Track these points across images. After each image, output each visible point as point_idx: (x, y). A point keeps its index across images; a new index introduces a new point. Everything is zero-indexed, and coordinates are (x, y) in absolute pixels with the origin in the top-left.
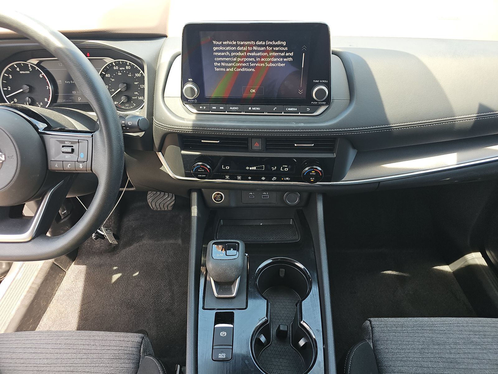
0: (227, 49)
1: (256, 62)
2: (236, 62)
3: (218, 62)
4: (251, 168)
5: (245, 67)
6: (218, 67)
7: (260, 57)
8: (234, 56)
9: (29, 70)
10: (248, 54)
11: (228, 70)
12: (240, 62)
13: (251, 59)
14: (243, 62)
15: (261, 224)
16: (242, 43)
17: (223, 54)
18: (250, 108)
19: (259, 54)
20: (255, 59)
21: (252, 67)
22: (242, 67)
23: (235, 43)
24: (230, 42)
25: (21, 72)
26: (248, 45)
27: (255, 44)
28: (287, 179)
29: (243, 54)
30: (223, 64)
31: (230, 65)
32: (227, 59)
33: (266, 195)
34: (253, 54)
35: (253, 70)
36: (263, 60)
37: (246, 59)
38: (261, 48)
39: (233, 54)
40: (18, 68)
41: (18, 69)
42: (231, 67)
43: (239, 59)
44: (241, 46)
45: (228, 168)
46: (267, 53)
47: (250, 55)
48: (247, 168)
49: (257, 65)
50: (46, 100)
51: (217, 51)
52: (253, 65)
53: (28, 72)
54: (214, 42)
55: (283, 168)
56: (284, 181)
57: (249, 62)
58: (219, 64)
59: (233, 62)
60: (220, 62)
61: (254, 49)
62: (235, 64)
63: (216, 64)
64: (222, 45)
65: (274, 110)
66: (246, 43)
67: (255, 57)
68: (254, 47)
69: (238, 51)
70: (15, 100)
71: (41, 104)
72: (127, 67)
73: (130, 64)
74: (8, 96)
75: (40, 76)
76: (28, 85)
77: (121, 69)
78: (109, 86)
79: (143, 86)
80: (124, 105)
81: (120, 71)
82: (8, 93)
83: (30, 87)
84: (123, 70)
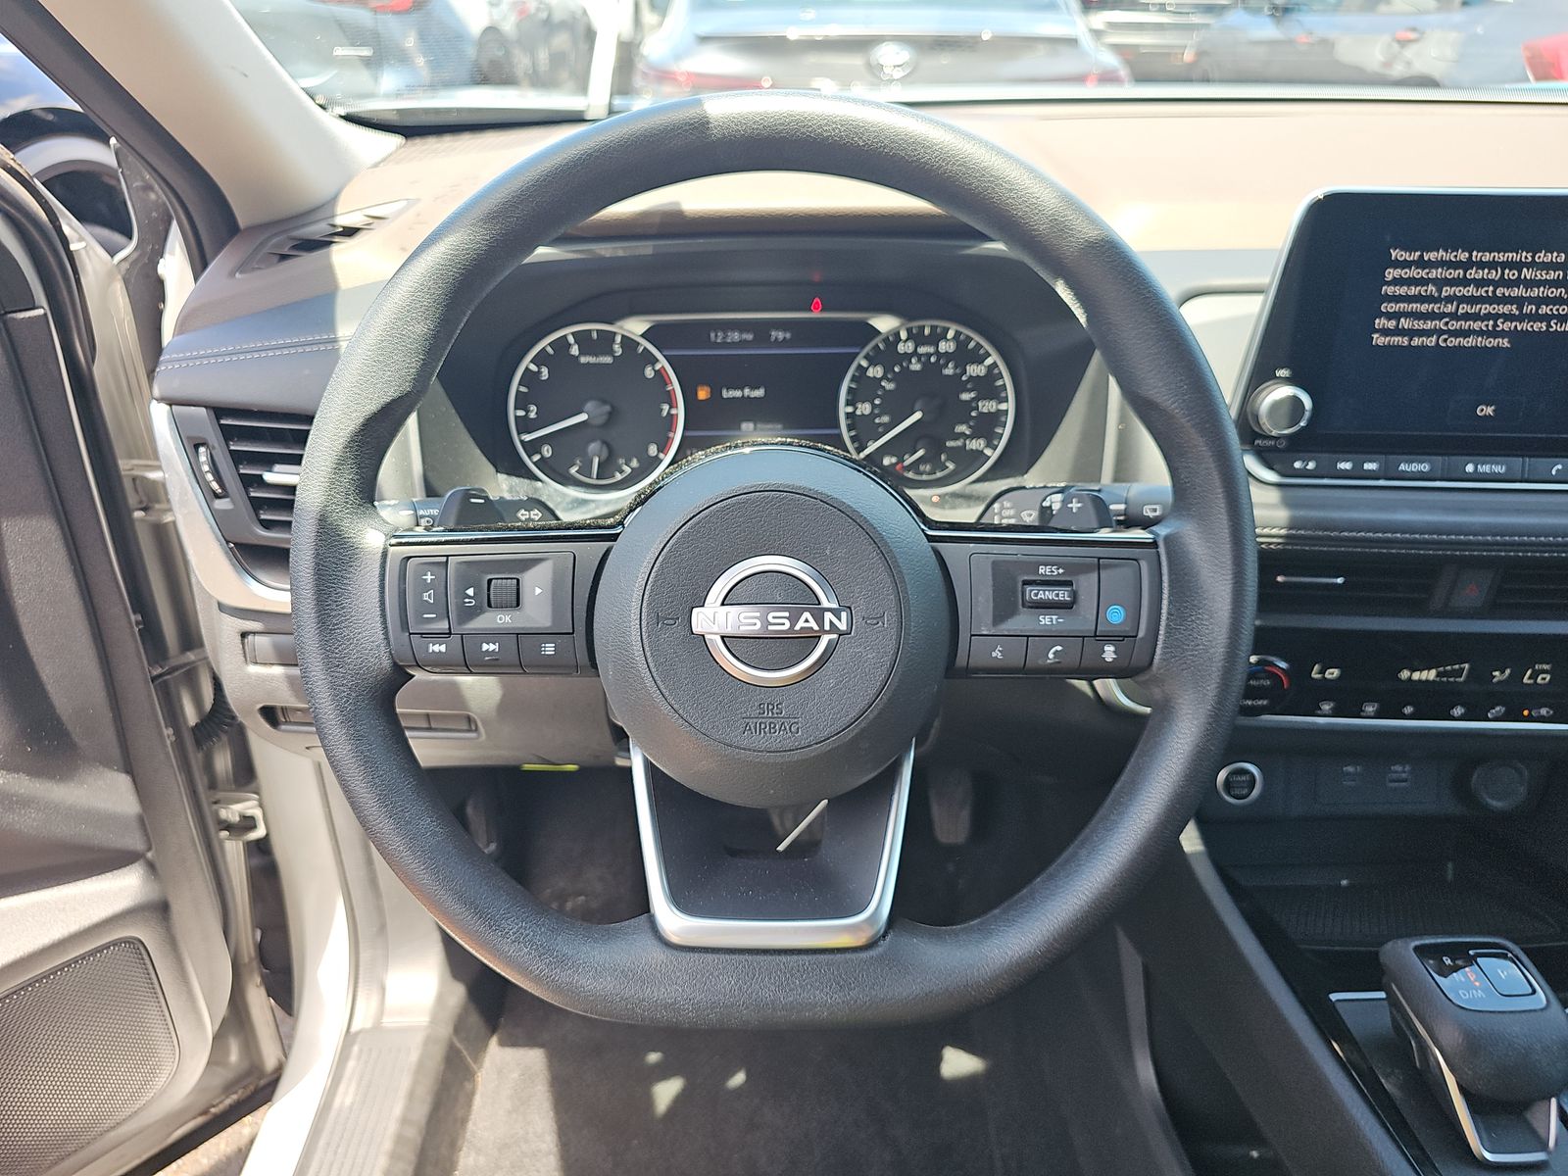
0: (1433, 274)
1: (1521, 318)
2: (1454, 316)
3: (1389, 316)
4: (1416, 676)
5: (1481, 333)
6: (1385, 332)
7: (1539, 301)
8: (1449, 299)
9: (611, 352)
10: (1498, 291)
11: (1416, 342)
12: (1467, 317)
13: (1505, 309)
14: (1476, 317)
15: (1344, 882)
16: (1487, 257)
17: (1413, 291)
18: (1470, 468)
19: (1535, 292)
20: (1520, 309)
21: (1503, 334)
22: (1466, 333)
23: (1463, 256)
24: (1447, 252)
25: (583, 360)
26: (1505, 265)
27: (1530, 259)
28: (1544, 711)
29: (1482, 292)
30: (1405, 323)
31: (1429, 325)
32: (1424, 308)
33: (1404, 775)
34: (1515, 292)
35: (1505, 343)
36: (1544, 310)
37: (1486, 308)
38: (1546, 274)
39: (1447, 291)
40: (576, 347)
41: (575, 350)
42: (1427, 333)
43: (1464, 308)
44: (1481, 265)
45: (1333, 673)
46: (1563, 290)
47: (1507, 295)
48: (1405, 674)
49: (1519, 329)
50: (653, 450)
51: (1396, 282)
52: (1507, 326)
53: (608, 360)
54: (1394, 255)
55: (1534, 676)
56: (1530, 719)
57: (1495, 317)
58: (1391, 324)
59: (1441, 316)
60: (1396, 316)
61: (1523, 277)
62: (1447, 324)
63: (1380, 323)
64: (1421, 264)
65: (1554, 472)
66: (1501, 257)
67: (1519, 301)
68: (1525, 270)
69: (1464, 282)
70: (547, 451)
71: (635, 463)
72: (943, 347)
73: (958, 334)
74: (527, 438)
75: (649, 373)
76: (604, 402)
77: (922, 350)
78: (874, 406)
79: (988, 406)
80: (914, 466)
81: (919, 357)
82: (525, 425)
83: (613, 407)
84: (929, 355)
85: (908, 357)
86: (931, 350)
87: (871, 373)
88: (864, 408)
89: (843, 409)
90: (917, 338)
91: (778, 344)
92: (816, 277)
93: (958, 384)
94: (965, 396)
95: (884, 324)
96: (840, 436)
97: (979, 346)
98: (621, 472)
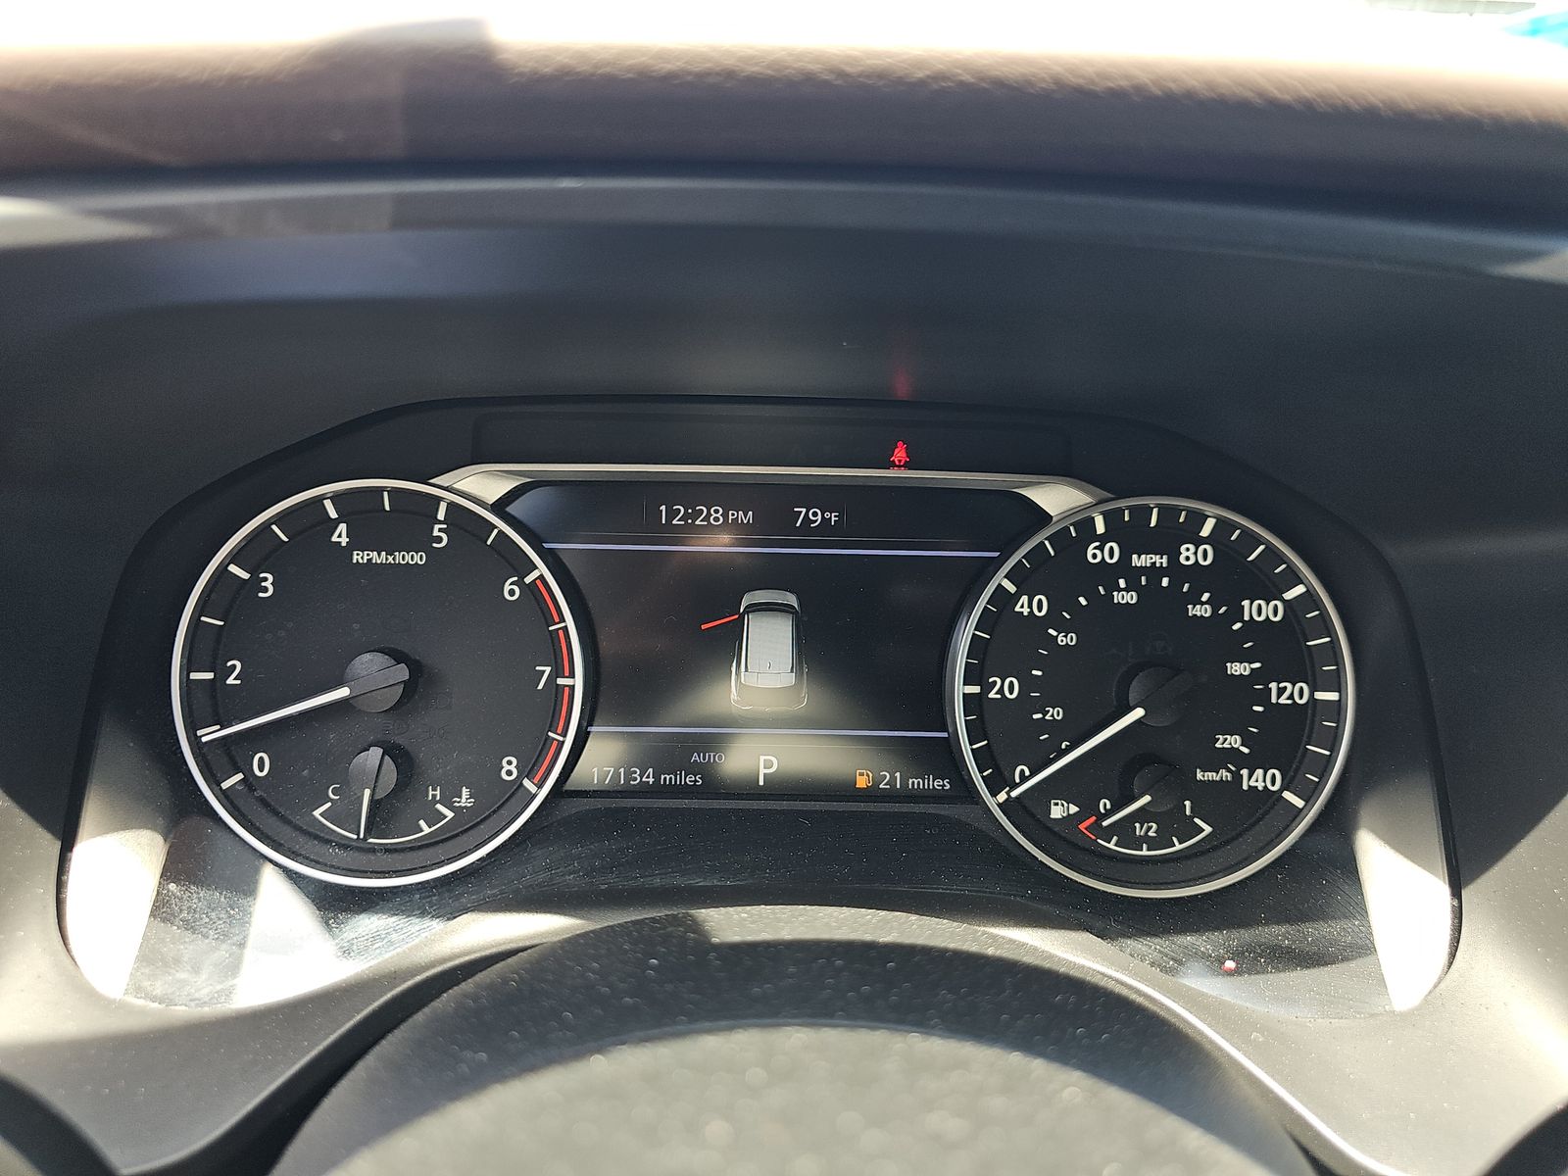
9: (424, 542)
25: (358, 557)
40: (343, 527)
41: (341, 535)
50: (509, 768)
53: (418, 558)
70: (261, 764)
71: (465, 799)
72: (1188, 554)
73: (1223, 526)
74: (209, 734)
75: (511, 590)
76: (398, 657)
77: (1138, 561)
78: (1027, 683)
79: (1290, 693)
80: (1123, 830)
81: (1133, 575)
82: (209, 704)
83: (416, 668)
84: (1153, 571)
85: (1107, 574)
86: (1162, 561)
87: (1022, 606)
88: (1007, 688)
89: (961, 689)
90: (1130, 534)
91: (809, 534)
92: (903, 386)
93: (1221, 640)
94: (1237, 669)
95: (1056, 498)
96: (951, 746)
97: (1272, 556)
98: (434, 817)
